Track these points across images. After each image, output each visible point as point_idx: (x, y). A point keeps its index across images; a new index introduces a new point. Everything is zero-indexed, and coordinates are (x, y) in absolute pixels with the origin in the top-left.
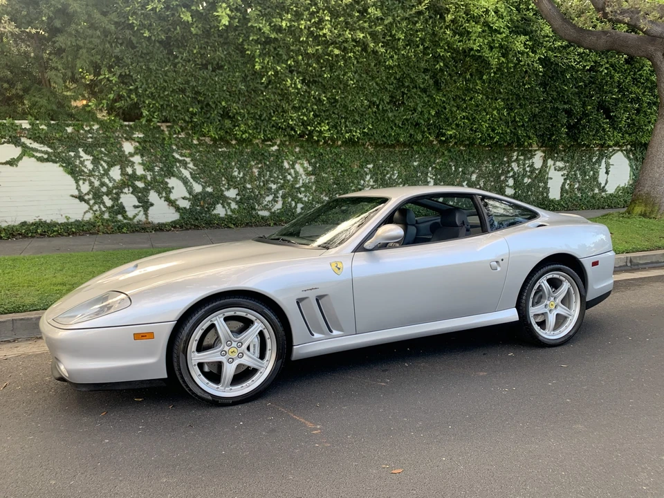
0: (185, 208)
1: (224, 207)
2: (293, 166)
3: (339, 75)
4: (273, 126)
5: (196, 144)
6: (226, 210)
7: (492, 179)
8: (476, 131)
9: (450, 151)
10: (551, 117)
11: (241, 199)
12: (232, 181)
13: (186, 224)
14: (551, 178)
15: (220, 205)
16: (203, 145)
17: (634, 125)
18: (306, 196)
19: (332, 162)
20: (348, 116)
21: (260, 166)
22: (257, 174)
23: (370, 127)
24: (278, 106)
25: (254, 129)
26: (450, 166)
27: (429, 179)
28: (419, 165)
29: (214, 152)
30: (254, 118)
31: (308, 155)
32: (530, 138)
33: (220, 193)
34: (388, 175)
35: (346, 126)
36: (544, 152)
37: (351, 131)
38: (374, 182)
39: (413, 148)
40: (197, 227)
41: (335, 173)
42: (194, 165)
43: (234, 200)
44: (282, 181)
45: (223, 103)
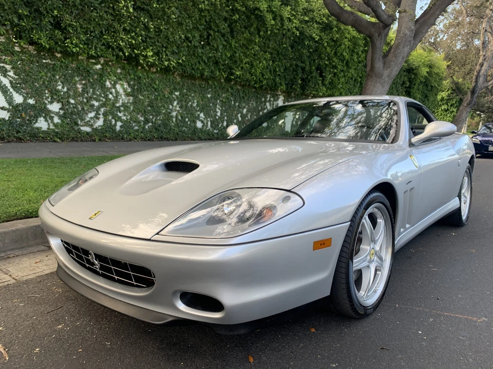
0: (4, 119)
1: (46, 120)
2: (114, 86)
3: (163, 8)
4: (103, 45)
5: (18, 51)
6: (49, 124)
7: (255, 114)
8: (252, 75)
9: (232, 88)
10: (293, 71)
11: (64, 113)
12: (56, 94)
13: (9, 136)
14: (287, 116)
15: (42, 119)
16: (25, 53)
17: (332, 83)
18: (125, 115)
19: (148, 86)
20: (169, 46)
21: (84, 82)
22: (80, 90)
23: (184, 58)
24: (111, 26)
25: (85, 44)
26: (231, 100)
27: (218, 110)
28: (211, 98)
29: (38, 62)
30: (86, 33)
31: (129, 77)
32: (281, 85)
33: (43, 106)
34: (190, 103)
35: (166, 55)
36: (284, 96)
37: (169, 60)
38: (180, 107)
39: (208, 83)
40: (20, 140)
41: (150, 96)
42: (15, 74)
43: (57, 114)
44: (104, 100)
45: (56, 12)
